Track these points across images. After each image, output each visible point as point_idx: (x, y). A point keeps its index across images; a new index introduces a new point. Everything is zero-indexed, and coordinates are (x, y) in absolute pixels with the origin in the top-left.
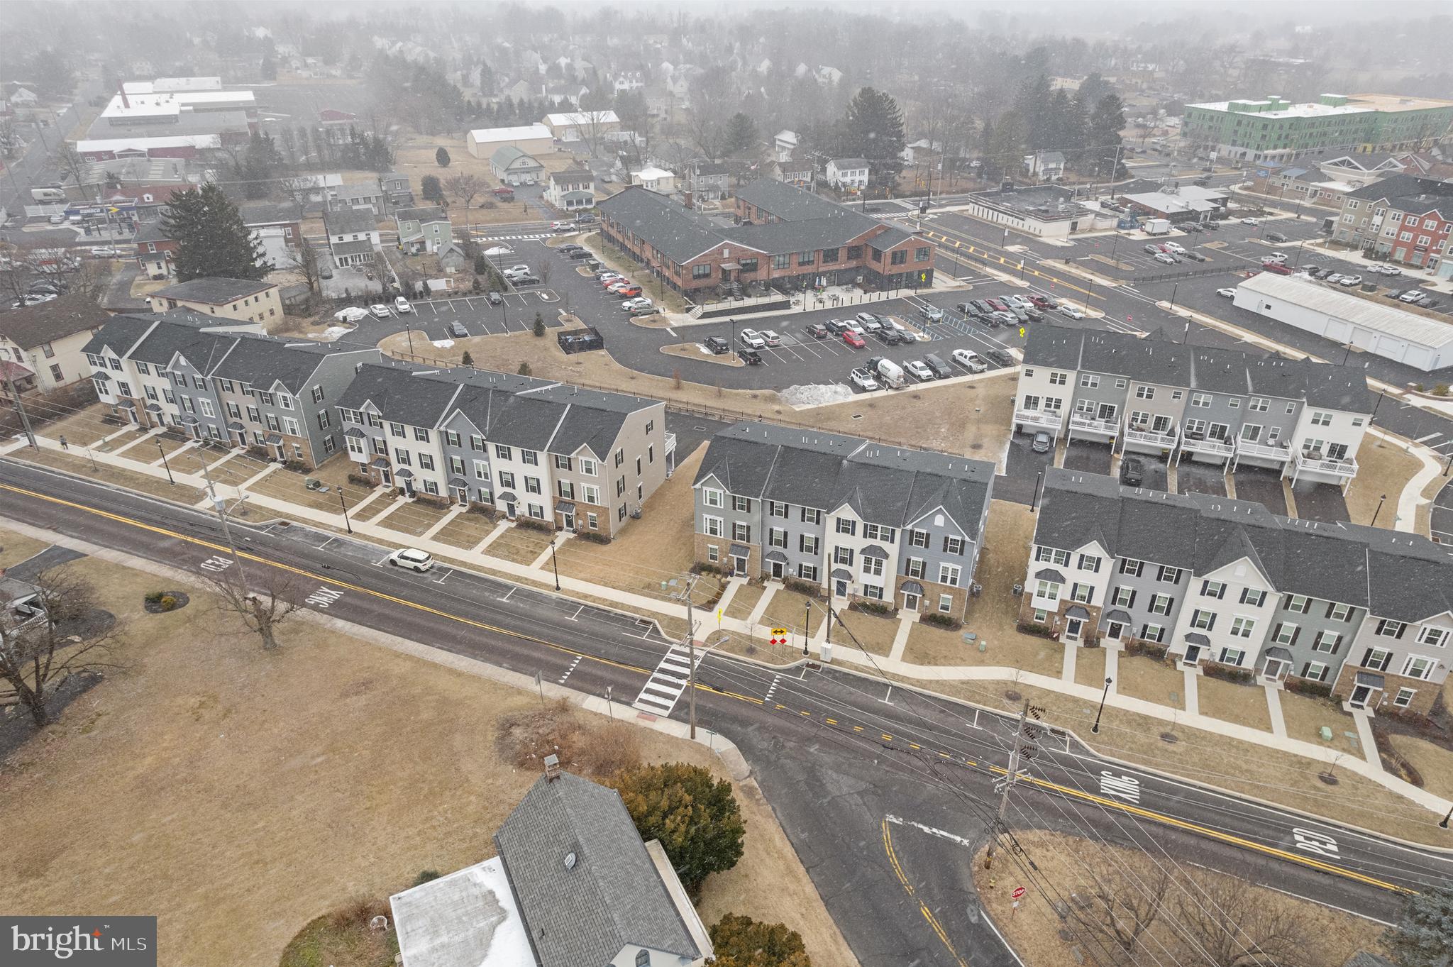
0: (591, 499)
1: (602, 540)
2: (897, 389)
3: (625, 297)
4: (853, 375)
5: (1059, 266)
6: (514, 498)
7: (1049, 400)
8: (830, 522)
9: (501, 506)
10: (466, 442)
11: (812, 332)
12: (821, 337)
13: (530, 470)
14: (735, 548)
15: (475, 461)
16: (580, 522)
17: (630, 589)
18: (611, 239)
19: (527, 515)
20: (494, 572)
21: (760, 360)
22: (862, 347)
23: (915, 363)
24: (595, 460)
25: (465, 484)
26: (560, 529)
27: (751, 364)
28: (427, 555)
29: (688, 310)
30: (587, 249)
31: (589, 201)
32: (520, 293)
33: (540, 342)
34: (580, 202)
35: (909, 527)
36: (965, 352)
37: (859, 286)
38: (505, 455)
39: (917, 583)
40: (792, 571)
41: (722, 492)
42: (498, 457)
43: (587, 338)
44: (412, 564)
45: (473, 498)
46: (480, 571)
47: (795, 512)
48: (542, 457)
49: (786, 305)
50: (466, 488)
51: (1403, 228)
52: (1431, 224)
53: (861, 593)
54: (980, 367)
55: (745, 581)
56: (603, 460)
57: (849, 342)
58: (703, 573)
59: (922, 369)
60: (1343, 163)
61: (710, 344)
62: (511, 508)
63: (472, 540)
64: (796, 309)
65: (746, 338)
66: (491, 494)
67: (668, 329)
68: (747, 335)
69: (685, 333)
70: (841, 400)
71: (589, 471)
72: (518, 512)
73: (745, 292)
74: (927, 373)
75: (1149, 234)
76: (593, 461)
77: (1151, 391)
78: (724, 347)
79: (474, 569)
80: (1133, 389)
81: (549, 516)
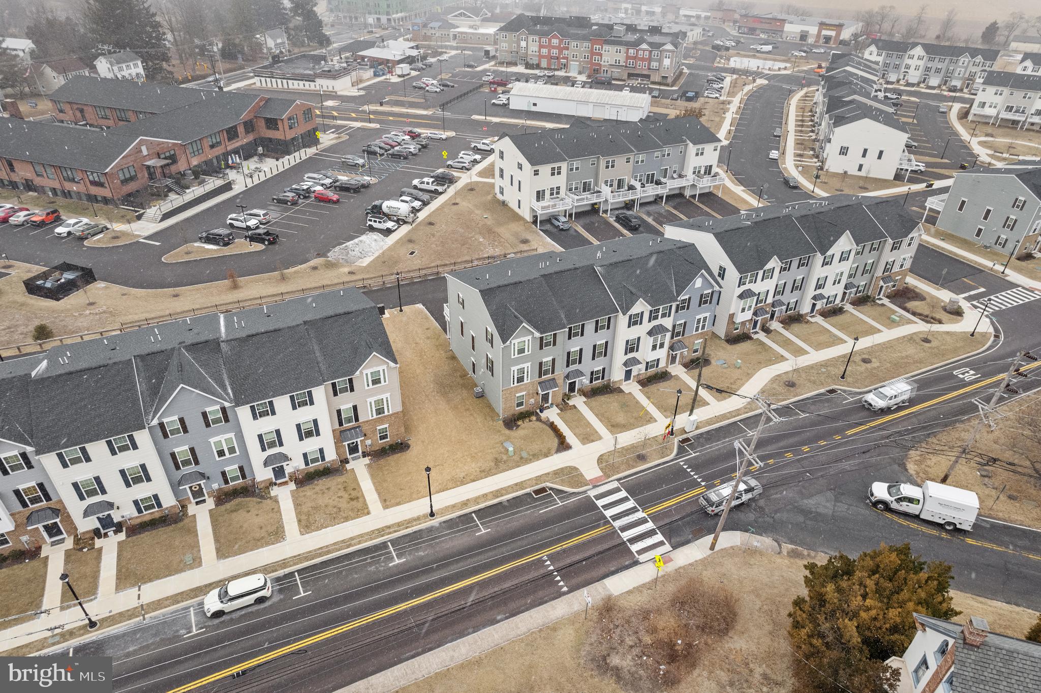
0: (380, 411)
2: (412, 222)
3: (45, 225)
4: (370, 223)
6: (283, 457)
8: (622, 320)
9: (265, 475)
10: (194, 423)
11: (282, 201)
13: (304, 414)
14: (544, 385)
15: (213, 440)
17: (486, 473)
19: (303, 466)
20: (347, 543)
23: (404, 199)
24: (383, 366)
25: (201, 475)
26: (345, 461)
27: (271, 244)
29: (140, 217)
35: (680, 298)
36: (425, 180)
38: (265, 411)
40: (586, 381)
41: (531, 337)
42: (255, 419)
43: (65, 276)
44: (251, 599)
45: (215, 486)
46: (328, 552)
47: (590, 326)
48: (319, 392)
49: (228, 187)
50: (202, 480)
51: (541, 47)
52: (555, 42)
53: (643, 371)
54: (443, 188)
55: (556, 410)
57: (322, 199)
58: (519, 423)
59: (411, 201)
60: (461, 14)
61: (211, 239)
62: (279, 471)
63: (271, 529)
64: (238, 188)
65: (236, 223)
66: (242, 468)
67: (141, 240)
68: (238, 220)
69: (166, 238)
70: (384, 246)
71: (377, 382)
72: (289, 470)
73: (182, 185)
74: (416, 204)
75: (399, 76)
76: (381, 368)
77: (613, 161)
78: (231, 237)
79: (321, 555)
80: (603, 164)
81: (331, 455)
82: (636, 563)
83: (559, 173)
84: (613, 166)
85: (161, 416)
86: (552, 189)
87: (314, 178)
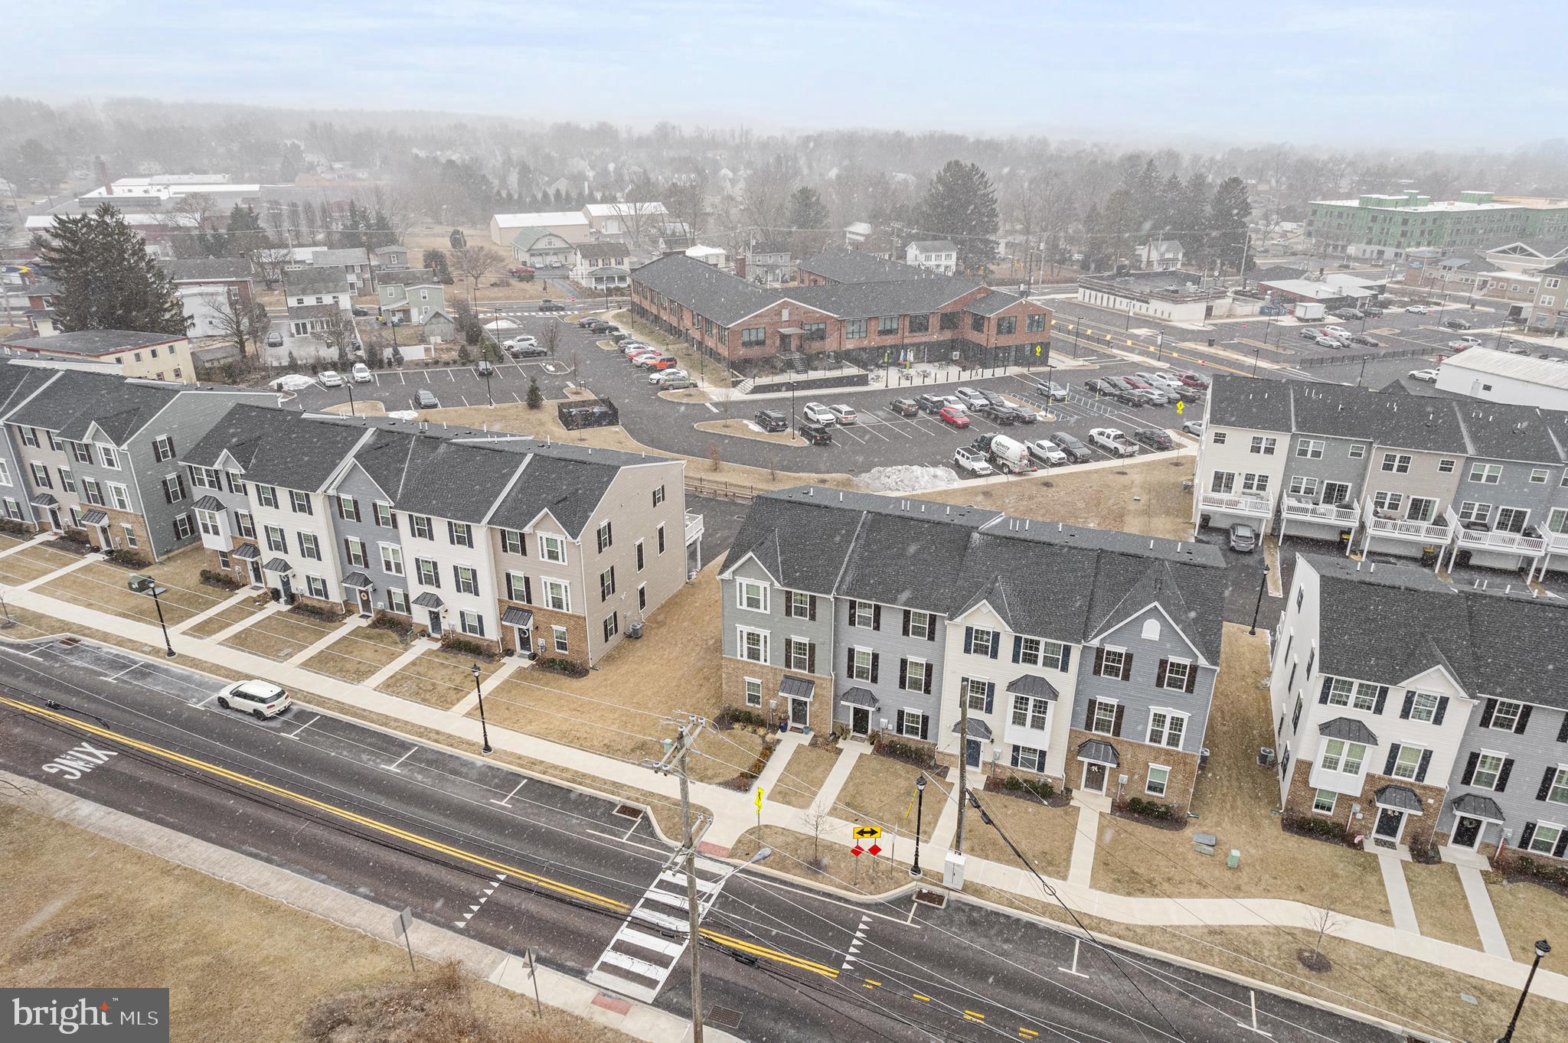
0: (557, 603)
1: (574, 670)
2: (1020, 474)
3: (653, 369)
4: (958, 456)
5: (1203, 348)
6: (438, 602)
8: (953, 634)
9: (420, 616)
10: (366, 512)
11: (897, 409)
12: (910, 415)
13: (462, 556)
14: (789, 683)
15: (382, 544)
16: (541, 641)
18: (643, 312)
19: (459, 630)
20: (386, 720)
21: (830, 438)
22: (965, 426)
23: (1041, 442)
24: (561, 536)
25: (367, 582)
26: (509, 652)
27: (815, 444)
28: (278, 690)
29: (735, 384)
30: (612, 323)
31: (622, 279)
32: (520, 365)
33: (534, 416)
34: (611, 279)
35: (1095, 643)
36: (1108, 431)
37: (956, 363)
38: (423, 531)
39: (1107, 743)
40: (886, 723)
41: (767, 584)
42: (414, 535)
43: (596, 410)
44: (250, 706)
45: (380, 605)
46: (364, 718)
47: (892, 620)
48: (480, 532)
49: (862, 380)
50: (369, 588)
53: (1006, 761)
54: (1130, 449)
55: (806, 739)
56: (574, 536)
57: (949, 421)
58: (736, 726)
59: (1050, 449)
60: (1514, 250)
61: (763, 420)
62: (435, 618)
63: (363, 668)
64: (875, 386)
65: (810, 414)
66: (406, 597)
67: (708, 405)
68: (812, 410)
69: (728, 409)
70: (942, 486)
71: (553, 555)
72: (445, 626)
73: (809, 364)
74: (1057, 455)
75: (1300, 319)
76: (559, 538)
77: (1405, 460)
78: (781, 423)
79: (355, 715)
80: (1377, 458)
81: (492, 633)
82: (580, 974)
83: (1269, 451)
84: (1403, 469)
85: (338, 489)
86: (1250, 477)
87: (965, 394)
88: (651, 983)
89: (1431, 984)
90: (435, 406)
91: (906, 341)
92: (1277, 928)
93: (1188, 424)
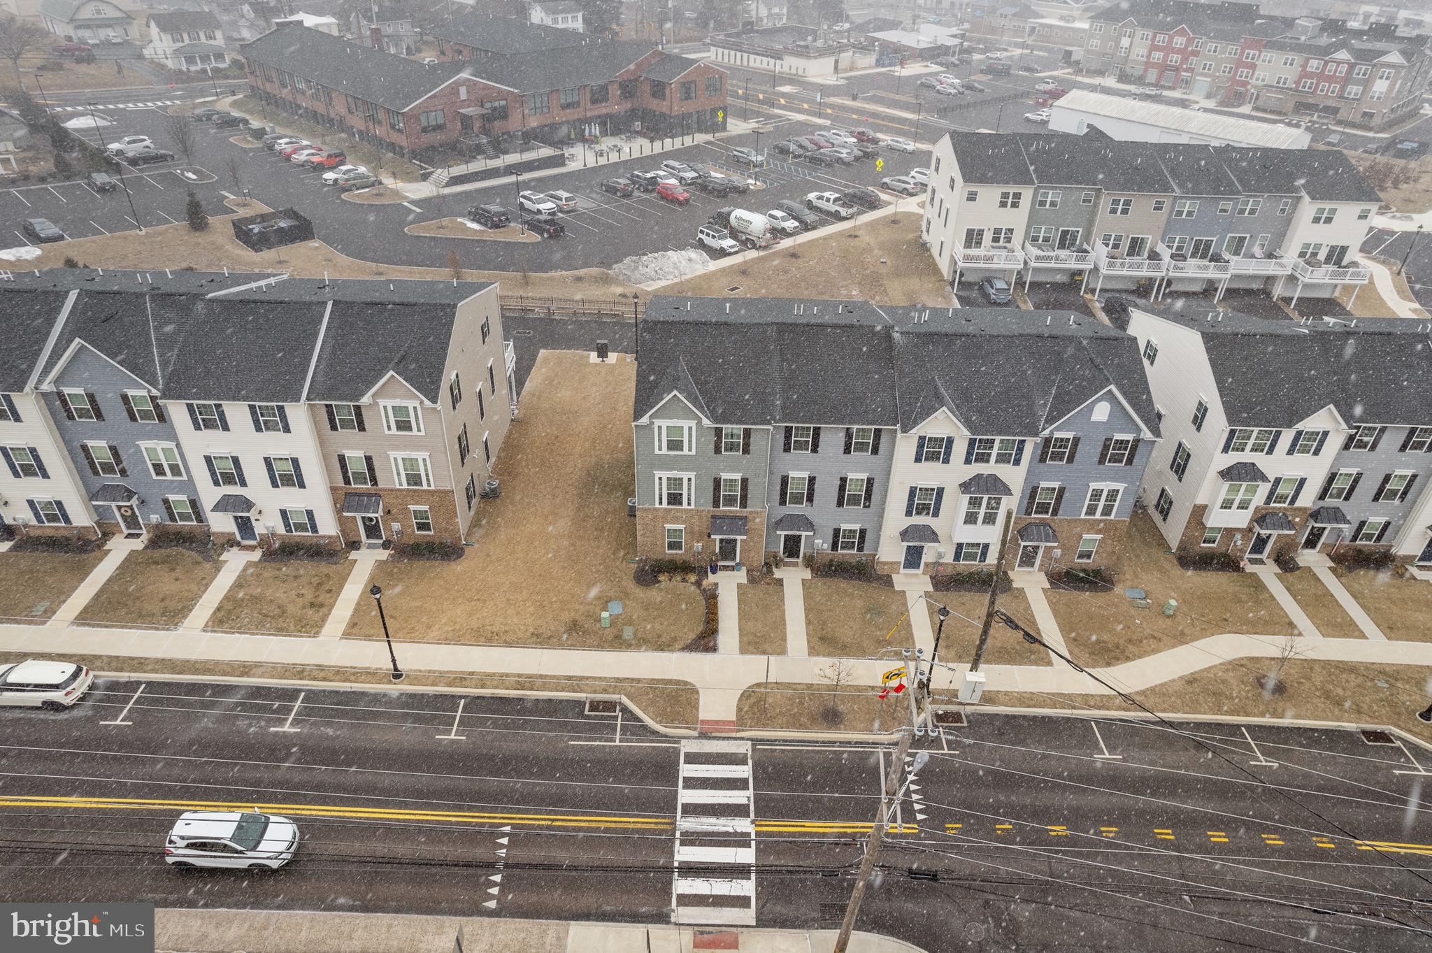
0: (414, 479)
1: (448, 551)
2: (766, 248)
3: (320, 168)
4: (700, 236)
5: (849, 103)
6: (248, 505)
7: (997, 231)
8: (905, 446)
9: (222, 523)
10: (108, 402)
11: (612, 190)
12: (627, 195)
13: (276, 444)
14: (717, 522)
15: (144, 444)
16: (396, 526)
17: (541, 640)
18: (269, 99)
19: (281, 530)
21: (562, 229)
22: (687, 201)
23: (772, 212)
24: (413, 402)
25: (130, 494)
26: (354, 545)
27: (551, 237)
28: (70, 668)
29: (425, 177)
30: (236, 114)
31: (219, 56)
32: (148, 175)
33: (201, 238)
34: (205, 58)
35: (1046, 433)
36: (827, 194)
37: (639, 133)
38: (212, 421)
39: (1045, 524)
40: (822, 544)
41: (693, 424)
42: (197, 427)
43: (282, 224)
44: (37, 698)
45: (155, 518)
46: (210, 671)
47: (832, 439)
48: (297, 413)
49: (559, 161)
50: (134, 502)
51: (1154, 48)
52: (1179, 41)
53: (949, 558)
54: (850, 211)
55: (741, 576)
56: (434, 400)
57: (667, 196)
58: (662, 578)
59: (784, 219)
61: (477, 216)
62: (245, 526)
63: (172, 605)
64: (573, 166)
65: (527, 204)
66: (194, 504)
67: (406, 204)
68: (529, 199)
69: (433, 207)
70: (700, 270)
71: (404, 425)
72: (259, 529)
73: (499, 148)
74: (791, 224)
76: (410, 404)
77: (1127, 203)
78: (503, 218)
79: (196, 671)
80: (1105, 203)
81: (328, 526)
82: (662, 918)
83: (1015, 205)
84: (1125, 211)
85: (57, 382)
87: (673, 168)
88: (742, 902)
89: (1354, 680)
90: (61, 238)
91: (589, 114)
92: (1230, 663)
93: (886, 180)
